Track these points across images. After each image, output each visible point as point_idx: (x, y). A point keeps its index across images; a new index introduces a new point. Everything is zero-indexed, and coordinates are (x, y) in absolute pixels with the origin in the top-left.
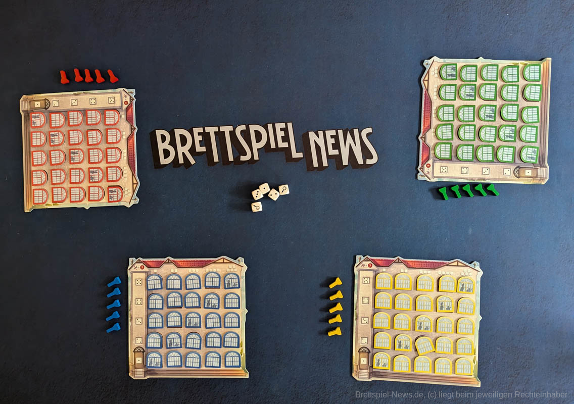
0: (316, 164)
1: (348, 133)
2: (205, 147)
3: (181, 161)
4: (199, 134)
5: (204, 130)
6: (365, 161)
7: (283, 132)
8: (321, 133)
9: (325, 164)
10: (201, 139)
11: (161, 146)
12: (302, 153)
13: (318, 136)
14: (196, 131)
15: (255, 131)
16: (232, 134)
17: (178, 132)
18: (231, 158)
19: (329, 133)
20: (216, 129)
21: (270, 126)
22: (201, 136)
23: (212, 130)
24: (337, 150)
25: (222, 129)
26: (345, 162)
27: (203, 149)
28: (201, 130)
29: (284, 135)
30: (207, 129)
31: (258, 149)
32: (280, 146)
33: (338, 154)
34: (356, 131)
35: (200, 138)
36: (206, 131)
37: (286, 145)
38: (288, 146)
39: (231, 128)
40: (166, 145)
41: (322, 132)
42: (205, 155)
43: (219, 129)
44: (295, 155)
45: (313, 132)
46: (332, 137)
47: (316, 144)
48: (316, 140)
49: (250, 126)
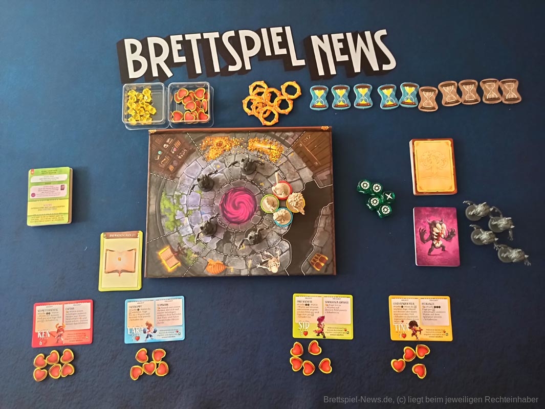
0: (321, 72)
1: (359, 36)
2: (184, 57)
3: (155, 73)
4: (178, 42)
5: (184, 37)
6: (380, 67)
7: (280, 37)
8: (325, 37)
9: (333, 71)
10: (181, 48)
11: (130, 58)
12: (304, 60)
13: (323, 41)
14: (174, 38)
15: (246, 37)
16: (219, 41)
17: (151, 41)
18: (217, 69)
19: (336, 37)
20: (198, 36)
21: (264, 31)
22: (180, 45)
23: (193, 38)
24: (347, 56)
25: (206, 36)
26: (357, 69)
27: (183, 59)
28: (180, 38)
29: (281, 41)
30: (188, 37)
31: (250, 57)
32: (276, 53)
33: (348, 60)
34: (368, 34)
35: (179, 47)
36: (186, 39)
37: (284, 51)
38: (286, 53)
39: (217, 35)
40: (137, 56)
41: (327, 35)
42: (185, 66)
43: (202, 36)
44: (296, 62)
45: (316, 36)
46: (339, 40)
47: (320, 49)
48: (320, 46)
49: (240, 32)
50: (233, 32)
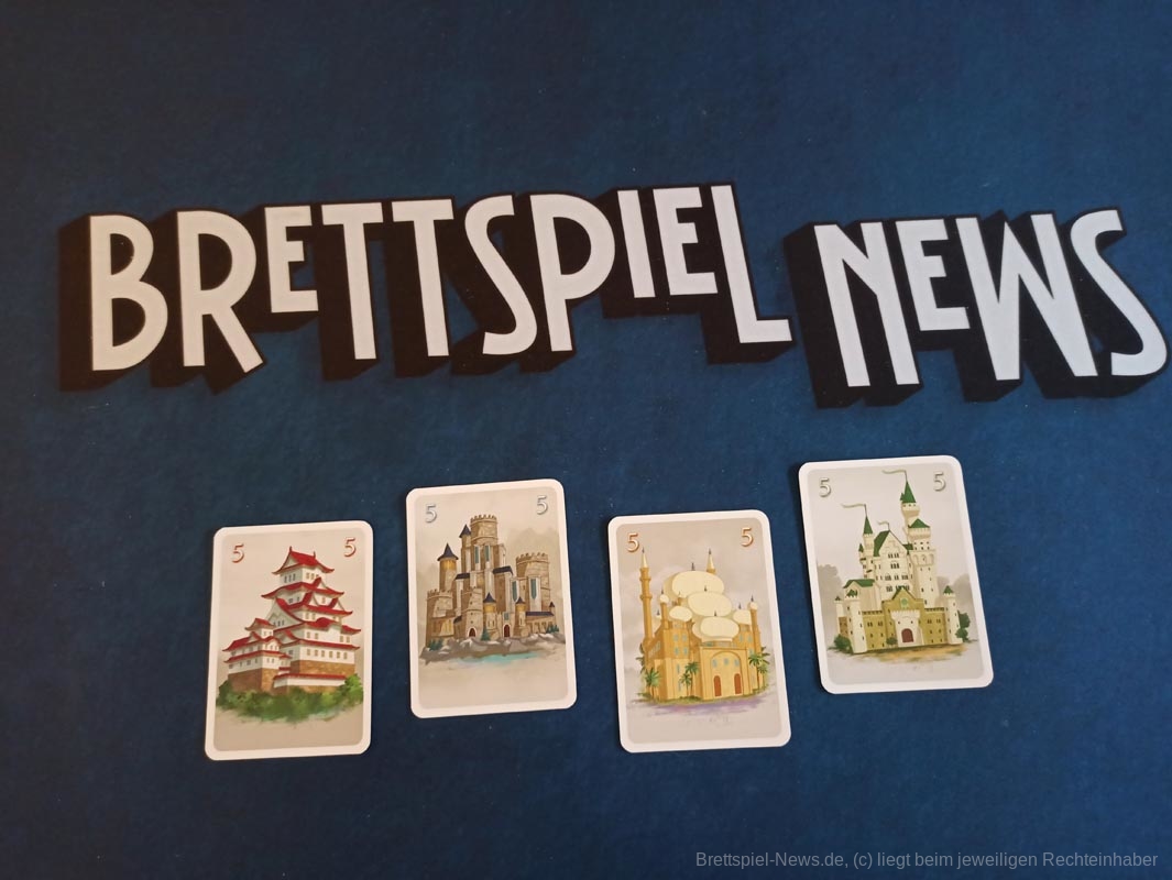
0: (857, 374)
1: (1008, 231)
2: (314, 294)
3: (194, 353)
4: (293, 233)
5: (317, 215)
6: (1103, 362)
7: (692, 225)
8: (873, 232)
9: (905, 371)
10: (299, 256)
11: (106, 287)
12: (785, 323)
13: (863, 249)
14: (279, 219)
15: (556, 221)
16: (451, 236)
17: (192, 225)
18: (437, 343)
19: (914, 233)
20: (373, 212)
21: (629, 201)
22: (298, 245)
23: (353, 218)
24: (962, 310)
25: (402, 211)
26: (1006, 362)
27: (307, 301)
28: (301, 216)
29: (693, 239)
30: (332, 214)
31: (571, 305)
33: (966, 325)
34: (1044, 226)
35: (296, 251)
36: (326, 223)
37: (705, 283)
38: (714, 290)
39: (443, 209)
40: (131, 284)
41: (878, 227)
42: (313, 327)
43: (387, 212)
44: (753, 329)
45: (834, 229)
46: (930, 248)
47: (853, 279)
48: (849, 263)
49: (536, 200)
50: (509, 198)
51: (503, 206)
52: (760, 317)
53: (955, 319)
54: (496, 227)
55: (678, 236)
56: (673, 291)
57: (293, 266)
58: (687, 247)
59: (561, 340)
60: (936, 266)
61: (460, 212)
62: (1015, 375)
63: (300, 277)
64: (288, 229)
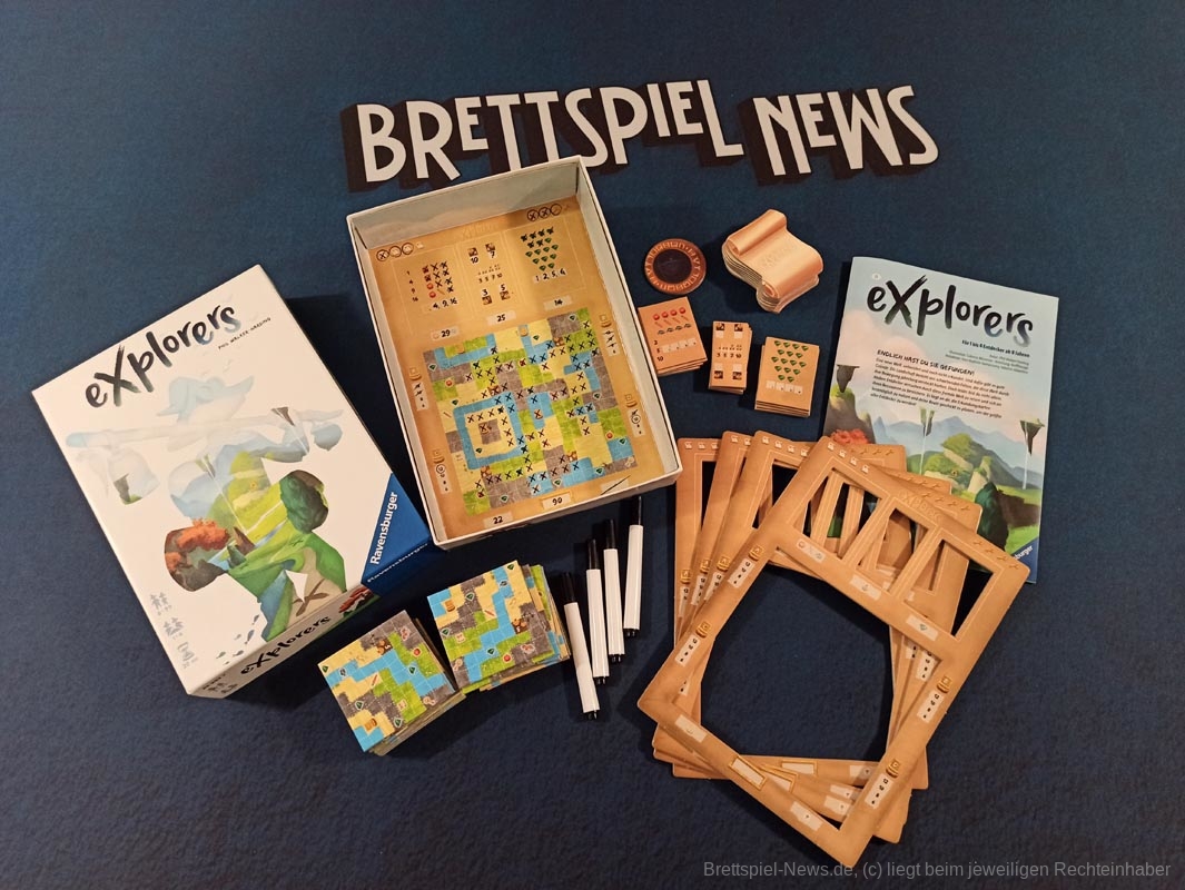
0: (779, 169)
1: (855, 98)
2: (485, 140)
3: (422, 172)
4: (471, 111)
5: (483, 101)
6: (905, 158)
7: (688, 100)
8: (784, 100)
9: (804, 167)
10: (477, 123)
11: (369, 141)
12: (740, 146)
13: (779, 108)
14: (462, 104)
15: (615, 100)
16: (558, 110)
17: (415, 109)
19: (805, 101)
20: (515, 99)
21: (653, 89)
22: (475, 116)
23: (504, 103)
24: (832, 136)
25: (530, 98)
26: (855, 160)
28: (475, 102)
29: (690, 107)
30: (492, 101)
31: (624, 140)
33: (834, 143)
34: (873, 94)
35: (474, 119)
36: (489, 105)
37: (697, 128)
38: (701, 131)
39: (553, 96)
41: (787, 97)
42: (487, 155)
43: (522, 99)
44: (722, 149)
45: (764, 99)
46: (814, 107)
47: (775, 124)
48: (773, 116)
49: (603, 91)
50: (588, 90)
51: (586, 93)
52: (726, 144)
53: (829, 141)
54: (582, 104)
55: (680, 106)
56: (680, 133)
57: (472, 127)
58: (685, 111)
59: (621, 158)
60: (818, 116)
61: (562, 98)
62: (861, 167)
63: (476, 132)
64: (468, 109)
